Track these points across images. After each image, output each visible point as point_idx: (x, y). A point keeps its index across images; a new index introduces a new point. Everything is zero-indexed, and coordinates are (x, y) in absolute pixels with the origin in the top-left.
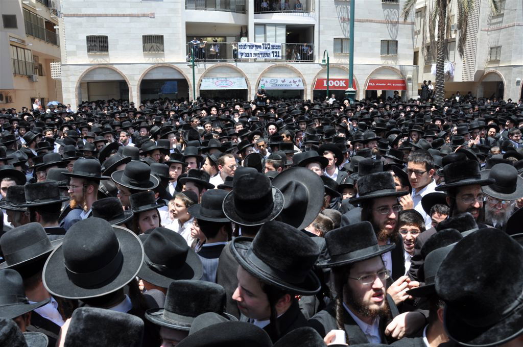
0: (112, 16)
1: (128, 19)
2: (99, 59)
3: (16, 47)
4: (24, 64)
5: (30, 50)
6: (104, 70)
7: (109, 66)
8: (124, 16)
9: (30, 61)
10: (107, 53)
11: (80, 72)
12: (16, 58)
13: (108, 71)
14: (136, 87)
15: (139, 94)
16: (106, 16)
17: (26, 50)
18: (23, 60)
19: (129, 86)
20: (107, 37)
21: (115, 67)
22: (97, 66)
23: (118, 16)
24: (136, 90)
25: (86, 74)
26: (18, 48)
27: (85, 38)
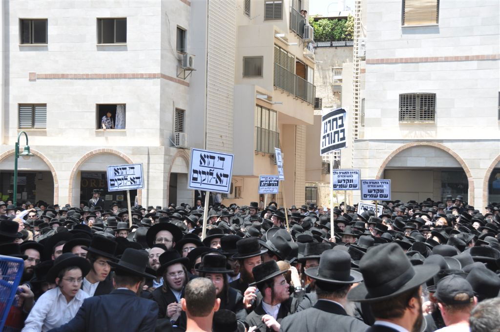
0: (447, 60)
1: (474, 64)
2: (418, 132)
3: (261, 107)
4: (267, 134)
5: (276, 112)
6: (426, 150)
7: (436, 144)
8: (467, 59)
9: (274, 130)
10: (433, 122)
11: (385, 153)
12: (259, 126)
13: (432, 153)
14: (483, 180)
15: (486, 193)
16: (436, 60)
17: (271, 112)
18: (267, 128)
19: (469, 179)
20: (435, 94)
21: (447, 146)
22: (415, 144)
23: (457, 59)
24: (482, 185)
25: (395, 156)
26: (263, 110)
27: (398, 98)
